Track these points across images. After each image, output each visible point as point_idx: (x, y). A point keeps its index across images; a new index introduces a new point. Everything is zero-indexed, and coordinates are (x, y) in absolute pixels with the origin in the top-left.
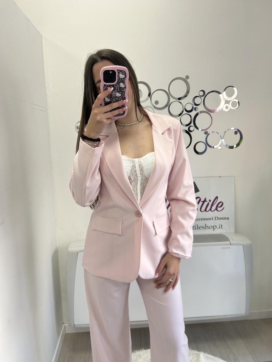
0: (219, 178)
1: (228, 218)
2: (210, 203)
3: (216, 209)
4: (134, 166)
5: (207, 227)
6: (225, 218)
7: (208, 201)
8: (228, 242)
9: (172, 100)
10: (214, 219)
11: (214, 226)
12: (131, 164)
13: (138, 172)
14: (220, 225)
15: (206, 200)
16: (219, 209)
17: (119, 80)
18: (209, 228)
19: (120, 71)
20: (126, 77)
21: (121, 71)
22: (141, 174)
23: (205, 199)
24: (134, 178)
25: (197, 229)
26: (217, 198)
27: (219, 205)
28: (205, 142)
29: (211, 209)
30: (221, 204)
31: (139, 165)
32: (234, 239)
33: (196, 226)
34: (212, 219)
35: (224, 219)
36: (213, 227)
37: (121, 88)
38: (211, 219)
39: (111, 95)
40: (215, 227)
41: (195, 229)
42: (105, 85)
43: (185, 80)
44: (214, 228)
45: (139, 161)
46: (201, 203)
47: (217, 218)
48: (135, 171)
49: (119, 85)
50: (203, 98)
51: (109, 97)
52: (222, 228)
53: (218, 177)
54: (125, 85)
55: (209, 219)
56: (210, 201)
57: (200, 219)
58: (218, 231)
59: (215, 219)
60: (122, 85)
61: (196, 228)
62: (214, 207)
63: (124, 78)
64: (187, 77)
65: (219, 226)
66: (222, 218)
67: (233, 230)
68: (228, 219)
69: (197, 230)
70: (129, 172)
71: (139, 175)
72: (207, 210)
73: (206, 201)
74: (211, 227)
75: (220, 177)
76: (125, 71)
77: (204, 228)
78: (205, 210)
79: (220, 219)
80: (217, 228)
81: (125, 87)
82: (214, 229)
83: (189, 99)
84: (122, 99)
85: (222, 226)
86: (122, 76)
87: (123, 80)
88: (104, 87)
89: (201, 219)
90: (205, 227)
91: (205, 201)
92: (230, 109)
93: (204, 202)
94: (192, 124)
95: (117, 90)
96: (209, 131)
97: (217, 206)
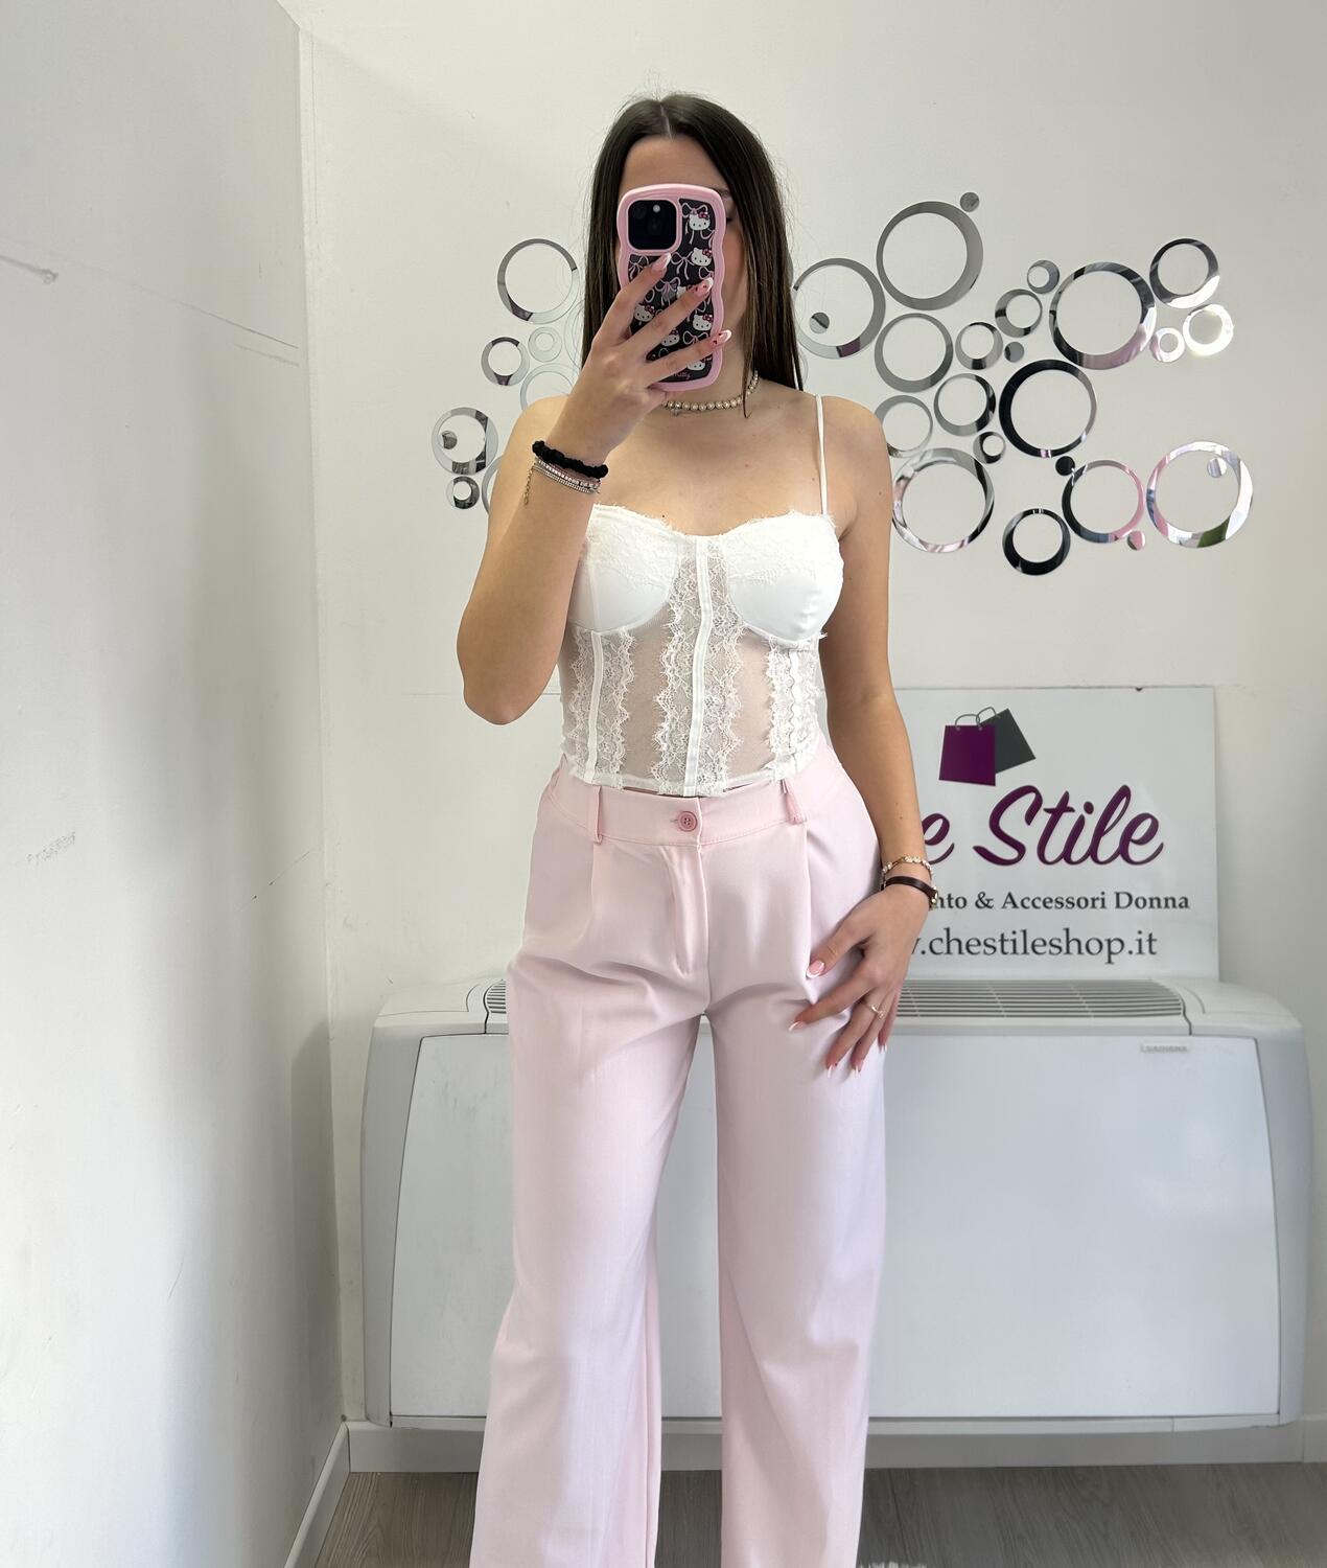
0: (1134, 690)
1: (1185, 903)
2: (1092, 822)
3: (1123, 851)
4: (690, 566)
5: (1074, 946)
6: (1170, 902)
7: (1080, 811)
8: (1178, 1020)
9: (894, 309)
10: (1111, 901)
11: (1109, 941)
12: (681, 557)
13: (705, 591)
14: (1145, 938)
15: (1070, 804)
16: (1136, 852)
17: (686, 238)
18: (1084, 949)
19: (691, 204)
20: (712, 226)
21: (695, 204)
22: (718, 601)
23: (1066, 797)
24: (687, 612)
25: (1025, 952)
26: (1124, 793)
27: (1139, 833)
28: (1061, 514)
29: (1092, 853)
30: (1145, 826)
31: (712, 563)
32: (1207, 1009)
33: (1019, 938)
34: (1098, 904)
35: (1163, 904)
36: (1105, 944)
37: (694, 269)
38: (1093, 900)
39: (659, 295)
40: (1116, 946)
41: (1015, 952)
42: (634, 258)
43: (960, 213)
44: (1109, 948)
45: (710, 548)
46: (1042, 818)
47: (1124, 900)
48: (694, 586)
49: (690, 259)
50: (1047, 299)
51: (651, 304)
52: (1151, 952)
53: (1131, 687)
54: (710, 256)
55: (1083, 903)
56: (1089, 808)
57: (1039, 903)
58: (1130, 968)
59: (1118, 906)
60: (698, 257)
61: (1020, 948)
62: (1110, 843)
63: (706, 232)
64: (971, 201)
65: (1140, 941)
66: (1154, 902)
67: (1209, 966)
68: (1186, 906)
69: (1020, 957)
70: (669, 586)
71: (706, 605)
72: (1076, 855)
73: (1072, 810)
74: (1094, 947)
75: (1139, 690)
76: (708, 205)
77: (1060, 948)
78: (1066, 856)
79: (1141, 903)
80: (1126, 949)
81: (712, 267)
82: (1110, 953)
83: (979, 303)
84: (699, 314)
85: (1151, 940)
86: (698, 223)
87: (702, 241)
88: (630, 265)
89: (1044, 903)
90: (1063, 945)
91: (1063, 807)
92: (1187, 349)
93: (1056, 814)
94: (994, 424)
95: (681, 275)
96: (1078, 457)
97: (1126, 838)
